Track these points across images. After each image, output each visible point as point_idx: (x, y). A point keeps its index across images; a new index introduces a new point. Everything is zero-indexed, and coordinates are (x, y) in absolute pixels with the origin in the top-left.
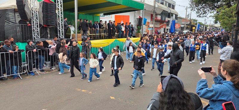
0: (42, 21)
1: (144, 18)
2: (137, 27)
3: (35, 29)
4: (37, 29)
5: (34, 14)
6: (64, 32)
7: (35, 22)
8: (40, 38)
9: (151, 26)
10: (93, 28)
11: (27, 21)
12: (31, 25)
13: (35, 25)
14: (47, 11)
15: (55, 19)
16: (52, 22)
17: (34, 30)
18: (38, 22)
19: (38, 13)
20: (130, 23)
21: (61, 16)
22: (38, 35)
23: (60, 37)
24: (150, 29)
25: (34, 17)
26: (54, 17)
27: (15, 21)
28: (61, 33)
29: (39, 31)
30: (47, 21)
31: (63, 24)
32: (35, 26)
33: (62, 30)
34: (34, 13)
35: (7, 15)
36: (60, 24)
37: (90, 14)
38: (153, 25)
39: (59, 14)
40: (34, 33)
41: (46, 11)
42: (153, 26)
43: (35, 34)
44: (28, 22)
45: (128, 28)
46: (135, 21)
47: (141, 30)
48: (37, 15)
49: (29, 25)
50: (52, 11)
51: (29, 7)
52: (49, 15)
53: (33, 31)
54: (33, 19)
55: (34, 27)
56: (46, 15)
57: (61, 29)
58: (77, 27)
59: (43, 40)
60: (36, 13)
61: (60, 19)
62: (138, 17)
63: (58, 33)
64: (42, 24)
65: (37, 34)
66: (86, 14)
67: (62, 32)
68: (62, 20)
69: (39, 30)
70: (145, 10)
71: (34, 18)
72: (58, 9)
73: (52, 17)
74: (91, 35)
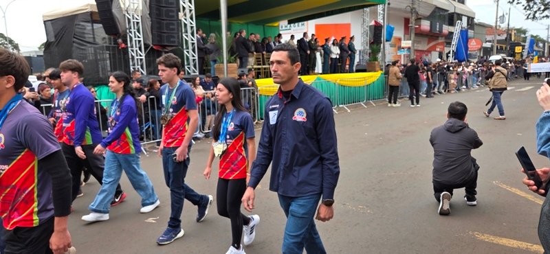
0: (150, 36)
1: (388, 26)
2: (370, 47)
3: (134, 55)
4: (141, 56)
5: (132, 21)
6: (197, 61)
7: (134, 39)
8: (145, 74)
9: (406, 43)
10: (264, 53)
11: (119, 38)
12: (127, 47)
13: (134, 46)
14: (159, 15)
15: (178, 30)
16: (172, 39)
17: (133, 57)
18: (142, 39)
19: (139, 18)
20: (352, 38)
21: (191, 24)
22: (142, 68)
23: (189, 73)
24: (403, 53)
25: (132, 27)
26: (175, 27)
27: (94, 38)
28: (192, 63)
29: (144, 60)
30: (160, 36)
31: (195, 42)
32: (135, 49)
33: (193, 56)
34: (131, 17)
35: (77, 26)
36: (190, 42)
37: (257, 23)
38: (410, 42)
39: (186, 19)
40: (134, 65)
41: (157, 12)
42: (410, 45)
43: (136, 67)
44: (120, 41)
45: (347, 49)
46: (365, 33)
47: (380, 55)
48: (138, 23)
49: (123, 45)
50: (171, 14)
51: (122, 6)
52: (165, 22)
53: (131, 60)
54: (131, 32)
55: (133, 51)
56: (159, 23)
57: (191, 55)
58: (227, 48)
59: (153, 78)
60: (137, 19)
61: (189, 31)
62: (373, 23)
63: (186, 63)
64: (150, 42)
65: (139, 67)
66: (247, 24)
67: (194, 60)
68: (193, 34)
69: (143, 57)
70: (389, 4)
71: (132, 30)
72: (184, 8)
73: (171, 27)
74: (259, 69)
